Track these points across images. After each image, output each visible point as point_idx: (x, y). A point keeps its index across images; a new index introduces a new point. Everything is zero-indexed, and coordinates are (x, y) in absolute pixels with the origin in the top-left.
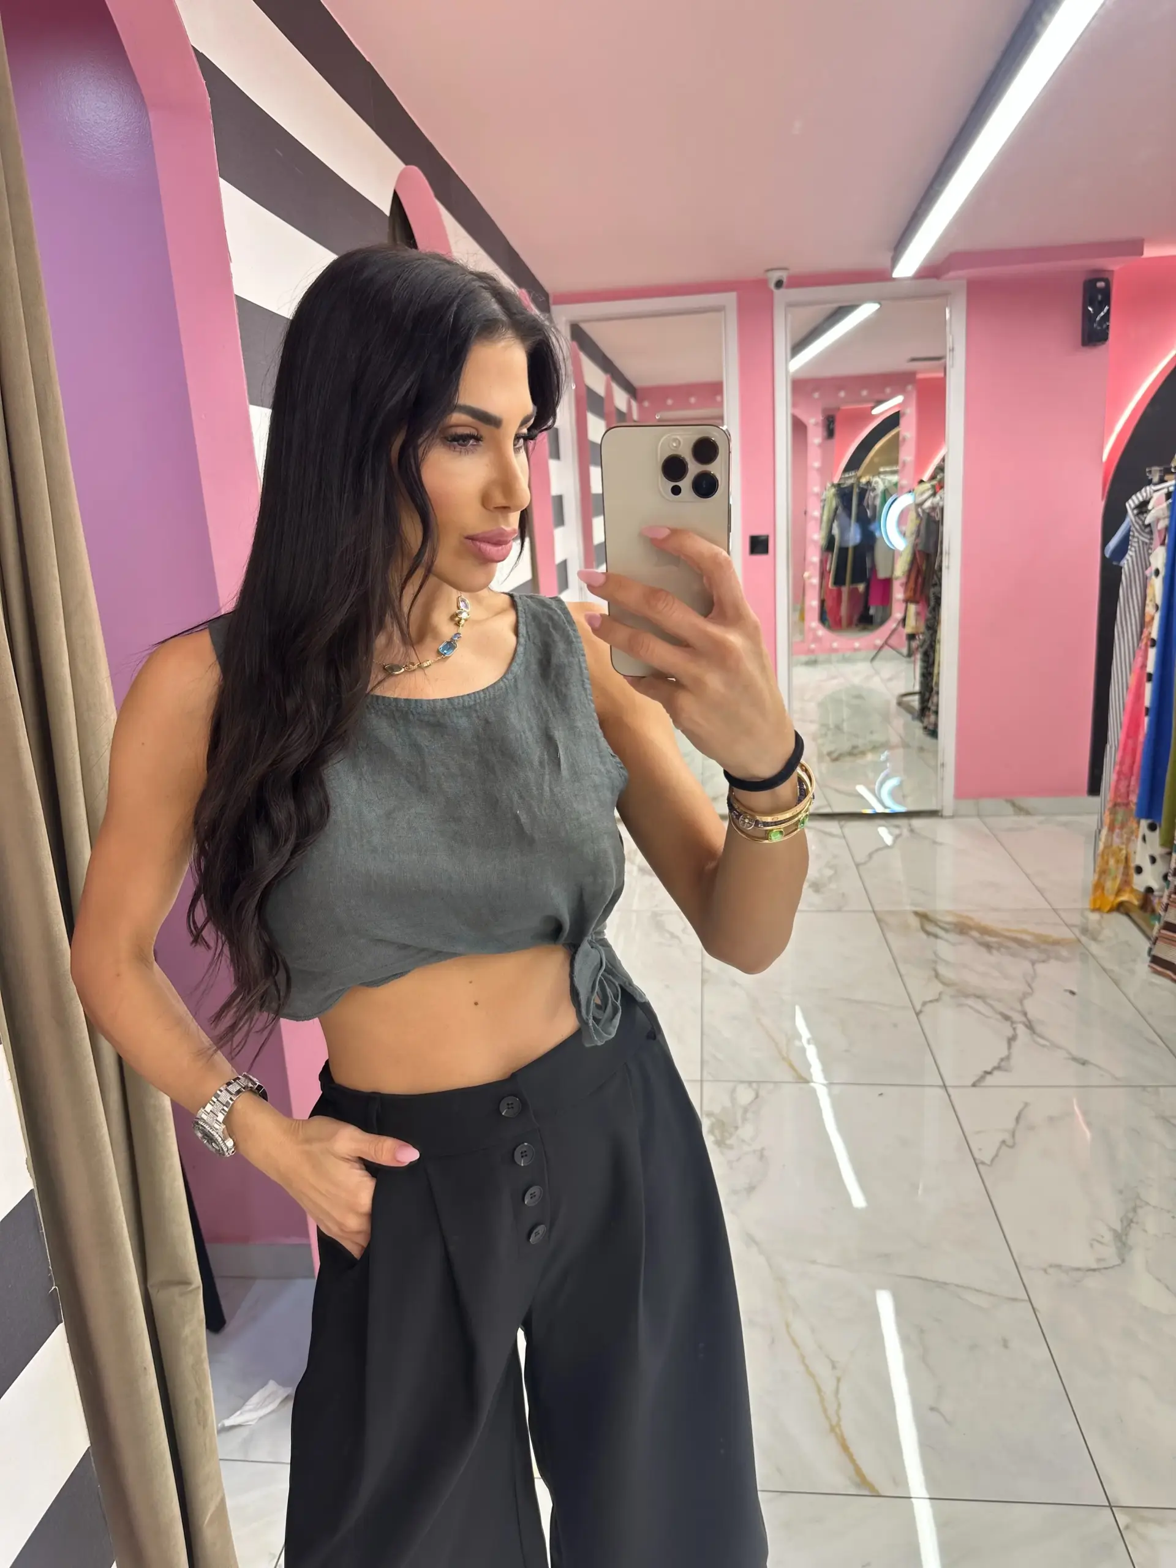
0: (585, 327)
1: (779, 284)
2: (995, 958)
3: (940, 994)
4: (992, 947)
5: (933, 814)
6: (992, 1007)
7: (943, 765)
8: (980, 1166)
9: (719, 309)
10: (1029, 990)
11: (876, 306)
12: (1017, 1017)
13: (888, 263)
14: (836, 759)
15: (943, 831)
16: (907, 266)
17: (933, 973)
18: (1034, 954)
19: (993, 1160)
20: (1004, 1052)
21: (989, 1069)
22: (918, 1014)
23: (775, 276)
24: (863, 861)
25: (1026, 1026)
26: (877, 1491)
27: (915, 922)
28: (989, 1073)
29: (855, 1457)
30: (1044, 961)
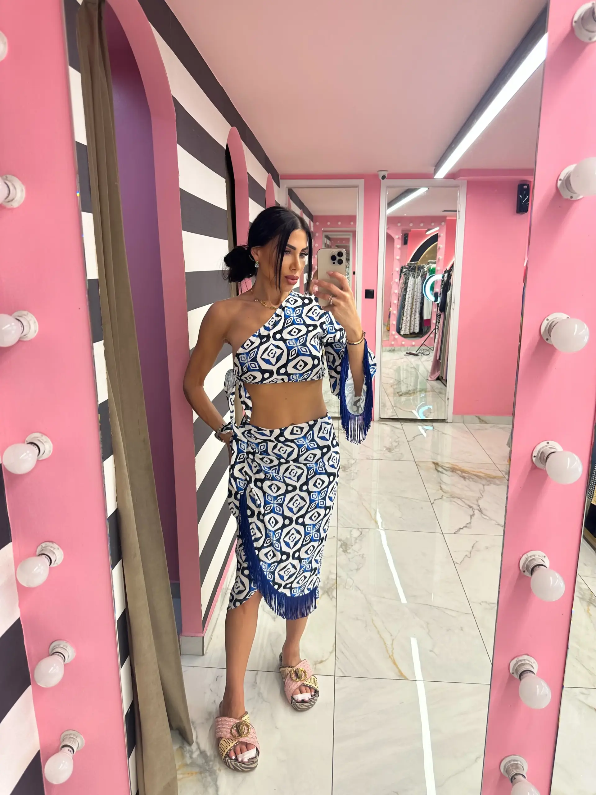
0: (294, 190)
1: (384, 177)
2: (467, 482)
3: (442, 496)
4: (466, 478)
5: (443, 421)
6: (464, 502)
7: (448, 399)
8: (456, 564)
9: (356, 187)
10: (481, 497)
11: (426, 189)
12: (475, 507)
13: (432, 171)
14: (401, 395)
15: (447, 429)
16: (441, 174)
17: (440, 488)
18: (484, 482)
19: (461, 562)
20: (469, 521)
21: (462, 528)
22: (432, 504)
23: (382, 174)
24: (411, 440)
25: (479, 511)
26: (407, 678)
27: (433, 466)
28: (462, 529)
29: (399, 666)
30: (488, 485)
